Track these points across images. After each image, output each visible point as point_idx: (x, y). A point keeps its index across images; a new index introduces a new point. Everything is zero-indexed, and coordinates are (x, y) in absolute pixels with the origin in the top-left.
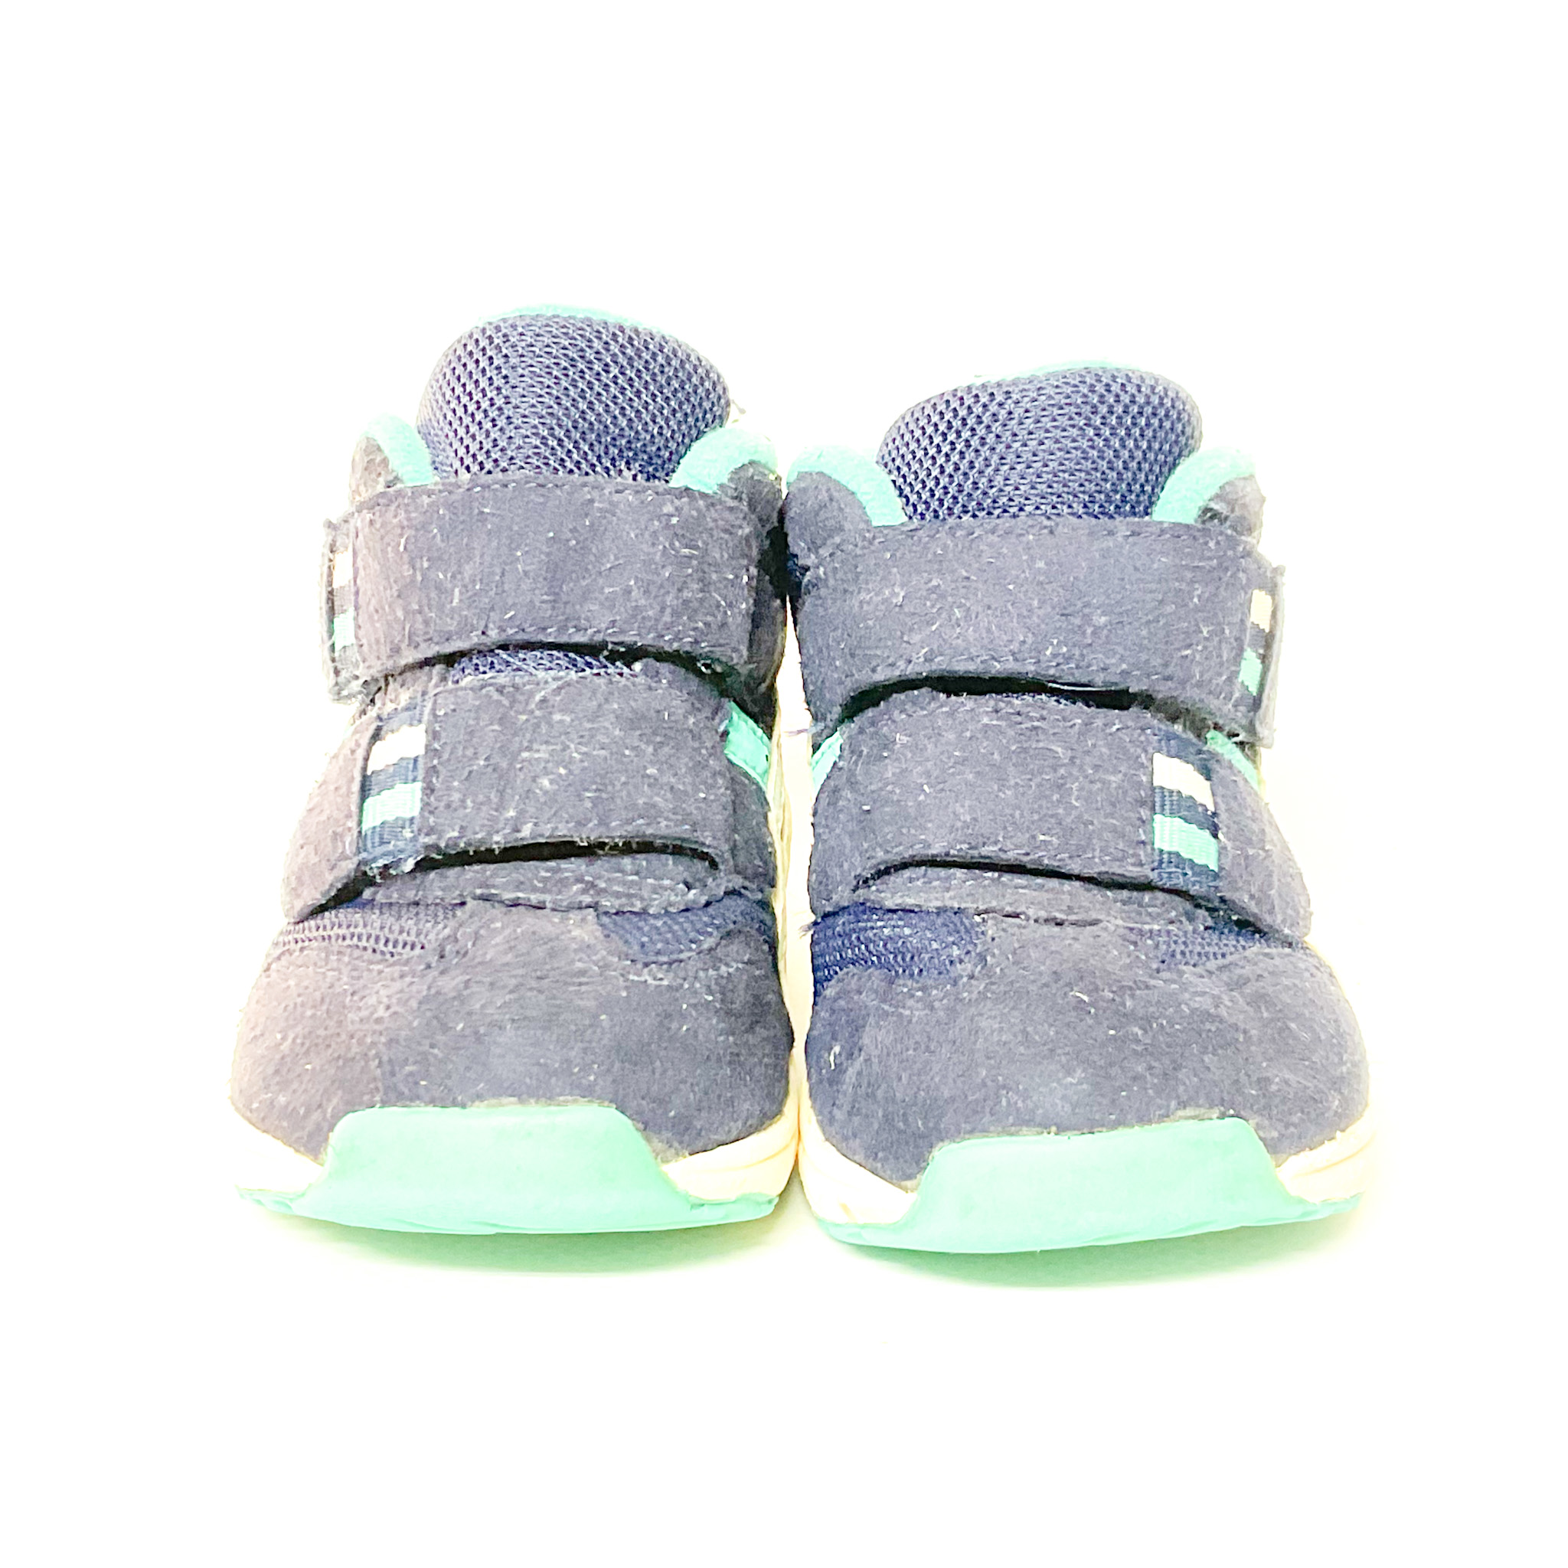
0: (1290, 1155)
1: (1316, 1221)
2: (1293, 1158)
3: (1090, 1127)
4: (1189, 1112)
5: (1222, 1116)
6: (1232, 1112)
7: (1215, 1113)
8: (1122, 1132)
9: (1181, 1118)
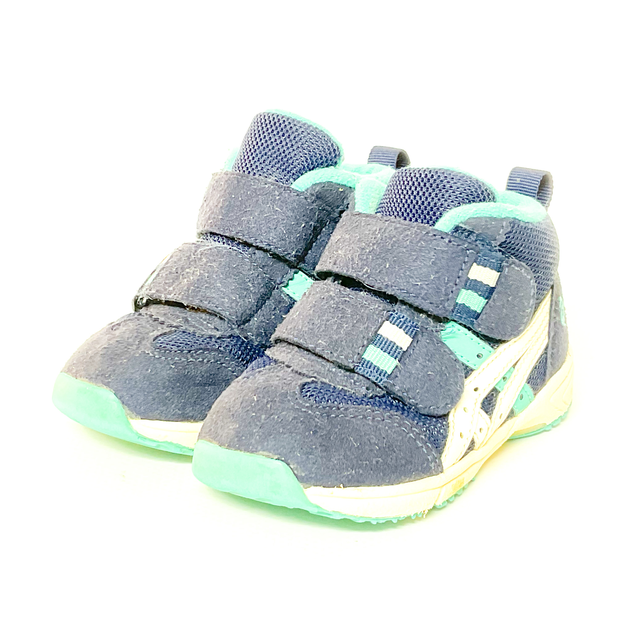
0: (311, 485)
1: (329, 518)
2: (313, 488)
3: (229, 447)
4: (266, 453)
5: (278, 459)
6: (283, 459)
7: (276, 457)
8: (238, 452)
9: (261, 454)
